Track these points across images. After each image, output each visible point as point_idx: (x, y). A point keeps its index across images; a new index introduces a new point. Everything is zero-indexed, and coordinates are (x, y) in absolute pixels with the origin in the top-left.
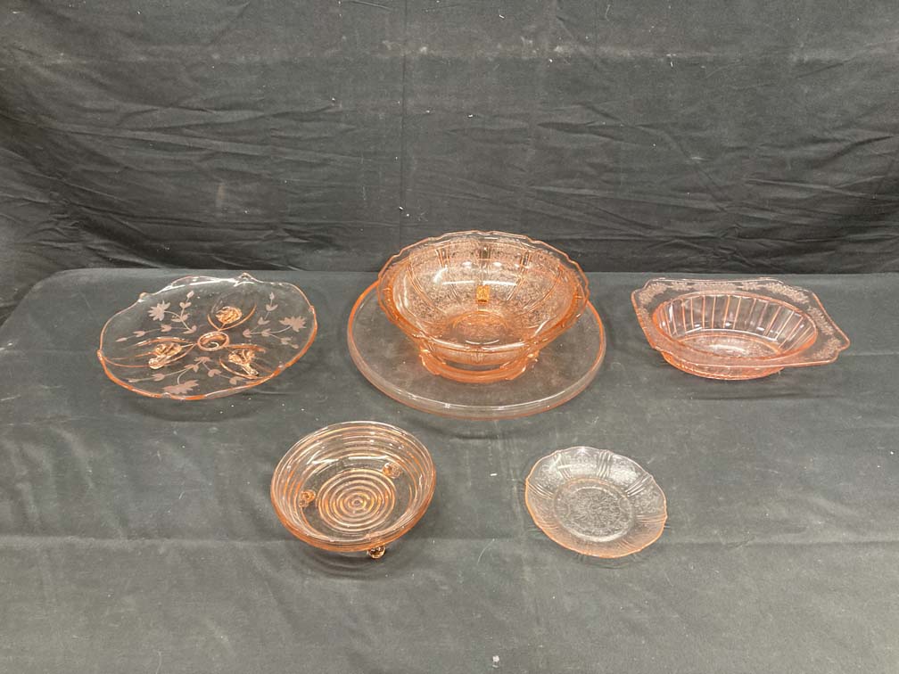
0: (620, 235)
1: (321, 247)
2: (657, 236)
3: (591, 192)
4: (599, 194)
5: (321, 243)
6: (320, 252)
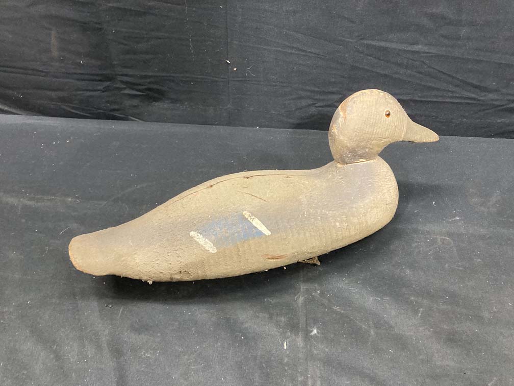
0: (452, 97)
1: (156, 100)
2: (492, 100)
3: (426, 49)
4: (434, 50)
5: (156, 95)
6: (156, 104)
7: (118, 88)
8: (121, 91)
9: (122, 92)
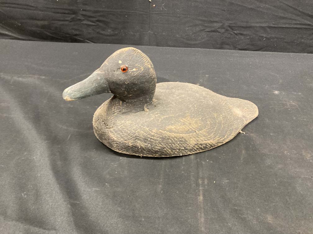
7: (80, 20)
8: (82, 21)
9: (82, 23)
